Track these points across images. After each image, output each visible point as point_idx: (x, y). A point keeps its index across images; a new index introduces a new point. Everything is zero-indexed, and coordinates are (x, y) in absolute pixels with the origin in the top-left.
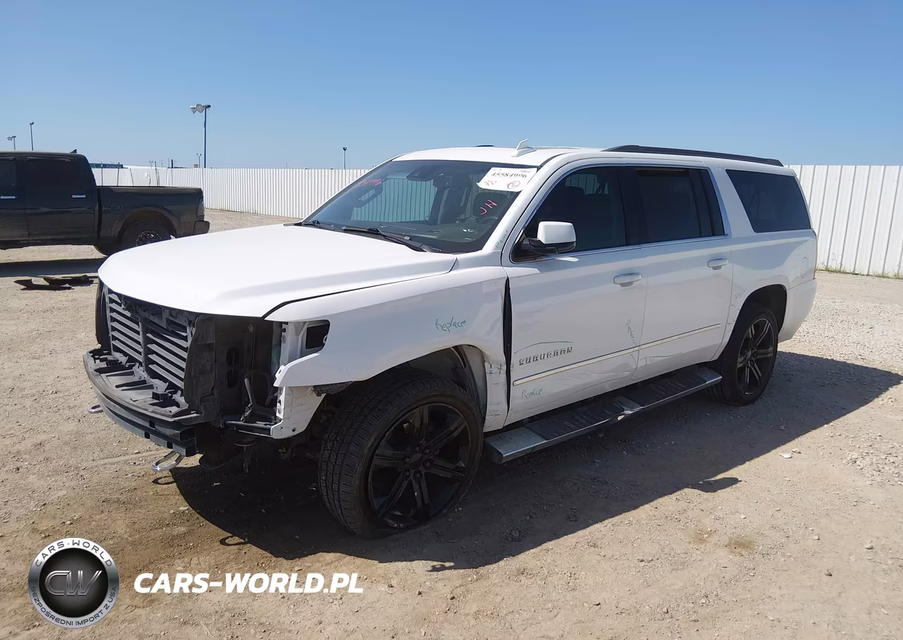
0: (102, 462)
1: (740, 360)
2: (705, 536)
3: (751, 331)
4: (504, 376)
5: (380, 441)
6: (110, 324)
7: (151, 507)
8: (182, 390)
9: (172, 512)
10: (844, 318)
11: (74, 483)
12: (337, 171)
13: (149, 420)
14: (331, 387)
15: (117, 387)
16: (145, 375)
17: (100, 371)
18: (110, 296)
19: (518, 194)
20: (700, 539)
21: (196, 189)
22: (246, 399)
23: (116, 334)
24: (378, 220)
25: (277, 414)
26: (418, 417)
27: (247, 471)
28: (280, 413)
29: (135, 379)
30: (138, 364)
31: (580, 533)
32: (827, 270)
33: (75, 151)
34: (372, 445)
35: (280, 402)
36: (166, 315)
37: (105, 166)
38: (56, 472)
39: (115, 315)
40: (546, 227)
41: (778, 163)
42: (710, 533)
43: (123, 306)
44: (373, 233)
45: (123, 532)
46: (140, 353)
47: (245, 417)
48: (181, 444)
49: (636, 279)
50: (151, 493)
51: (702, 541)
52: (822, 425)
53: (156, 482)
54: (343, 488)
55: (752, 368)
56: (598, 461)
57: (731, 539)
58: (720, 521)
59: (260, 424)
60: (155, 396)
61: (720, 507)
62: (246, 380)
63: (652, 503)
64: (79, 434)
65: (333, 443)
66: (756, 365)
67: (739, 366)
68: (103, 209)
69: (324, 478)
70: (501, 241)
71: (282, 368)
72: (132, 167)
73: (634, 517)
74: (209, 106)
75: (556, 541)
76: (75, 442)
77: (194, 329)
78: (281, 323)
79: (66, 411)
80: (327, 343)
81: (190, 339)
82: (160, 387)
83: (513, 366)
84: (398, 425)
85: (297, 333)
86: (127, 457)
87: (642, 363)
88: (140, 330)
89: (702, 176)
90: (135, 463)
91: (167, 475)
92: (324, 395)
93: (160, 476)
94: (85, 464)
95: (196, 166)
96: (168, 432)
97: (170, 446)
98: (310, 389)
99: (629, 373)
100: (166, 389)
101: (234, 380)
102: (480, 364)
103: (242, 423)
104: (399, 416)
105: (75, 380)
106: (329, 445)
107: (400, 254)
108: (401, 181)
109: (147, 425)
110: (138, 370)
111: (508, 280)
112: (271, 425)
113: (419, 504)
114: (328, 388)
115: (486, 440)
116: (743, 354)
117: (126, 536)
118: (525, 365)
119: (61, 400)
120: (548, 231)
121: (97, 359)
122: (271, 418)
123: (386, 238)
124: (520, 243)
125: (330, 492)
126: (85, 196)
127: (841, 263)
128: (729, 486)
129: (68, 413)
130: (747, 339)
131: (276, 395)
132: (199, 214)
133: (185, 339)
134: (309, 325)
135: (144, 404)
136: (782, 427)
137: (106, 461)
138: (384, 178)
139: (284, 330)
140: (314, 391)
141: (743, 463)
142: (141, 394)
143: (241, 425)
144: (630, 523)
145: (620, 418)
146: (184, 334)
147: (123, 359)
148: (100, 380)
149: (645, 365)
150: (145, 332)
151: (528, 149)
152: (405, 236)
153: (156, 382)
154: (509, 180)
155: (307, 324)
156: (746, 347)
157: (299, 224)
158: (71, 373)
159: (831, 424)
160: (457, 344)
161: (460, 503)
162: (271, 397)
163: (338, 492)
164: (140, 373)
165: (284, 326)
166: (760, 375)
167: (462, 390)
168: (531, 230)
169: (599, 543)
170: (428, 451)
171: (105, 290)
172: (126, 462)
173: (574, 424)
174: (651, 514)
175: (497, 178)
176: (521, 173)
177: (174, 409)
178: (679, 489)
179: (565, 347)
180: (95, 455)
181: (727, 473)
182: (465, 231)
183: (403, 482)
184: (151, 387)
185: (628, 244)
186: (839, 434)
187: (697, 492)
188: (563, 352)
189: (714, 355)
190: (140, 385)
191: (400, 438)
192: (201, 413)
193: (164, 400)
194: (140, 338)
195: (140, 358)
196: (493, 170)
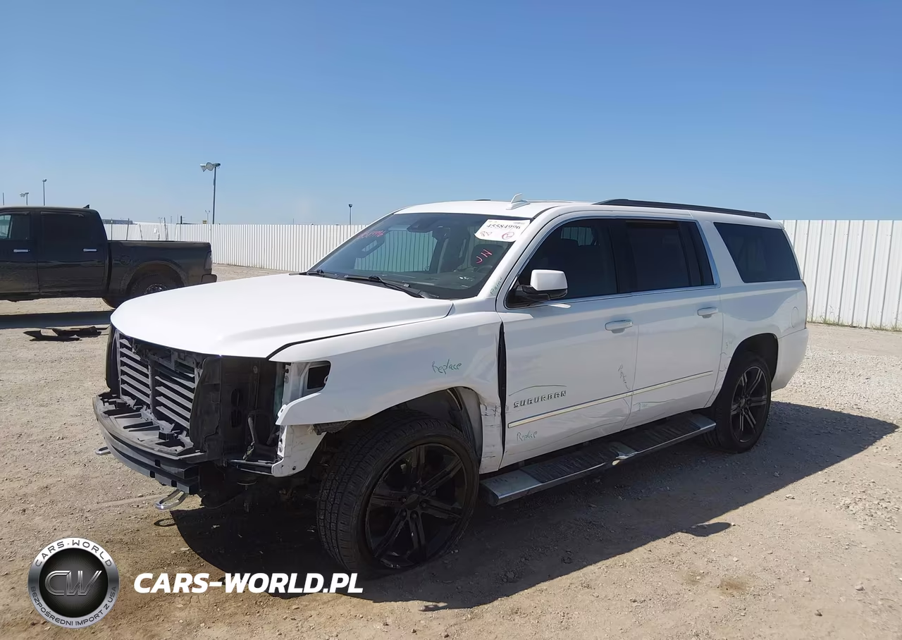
0: (106, 505)
1: (734, 407)
2: (698, 578)
3: (743, 379)
4: (499, 419)
5: (378, 480)
6: (120, 368)
7: (153, 547)
8: (187, 430)
9: (173, 552)
10: (841, 369)
11: (78, 524)
12: (342, 226)
13: (154, 459)
14: (330, 426)
15: (125, 428)
16: (152, 417)
17: (109, 413)
18: (121, 341)
19: (511, 244)
20: (693, 581)
21: (204, 243)
22: (249, 438)
23: (125, 378)
24: (378, 270)
25: (279, 453)
26: (415, 457)
27: (248, 510)
28: (281, 451)
29: (142, 421)
30: (145, 407)
31: (574, 574)
32: (826, 323)
33: (88, 206)
34: (370, 483)
35: (281, 441)
36: (175, 357)
37: (115, 222)
38: (61, 514)
39: (125, 359)
40: (538, 274)
41: (765, 216)
42: (702, 575)
43: (133, 350)
44: (375, 281)
45: (125, 571)
46: (148, 396)
47: (247, 456)
48: (185, 483)
49: (628, 326)
50: (154, 534)
51: (694, 582)
52: (815, 472)
53: (157, 524)
54: (341, 526)
55: (747, 416)
56: (593, 506)
57: (723, 581)
58: (713, 564)
59: (262, 463)
60: (162, 436)
61: (713, 551)
62: (249, 420)
63: (646, 546)
64: (84, 478)
65: (332, 482)
66: (750, 413)
67: (733, 413)
68: (113, 262)
69: (322, 518)
70: (496, 288)
71: (284, 407)
72: (141, 223)
73: (628, 560)
74: (219, 164)
75: (551, 581)
76: (81, 485)
77: (202, 371)
78: (284, 364)
79: (72, 457)
80: (327, 383)
81: (197, 381)
82: (167, 427)
83: (508, 408)
84: (394, 466)
85: (300, 374)
86: (131, 500)
87: (635, 409)
88: (149, 373)
89: (690, 229)
90: (138, 506)
91: (170, 517)
92: (324, 434)
93: (163, 518)
94: (89, 507)
95: (205, 222)
96: (173, 470)
97: (174, 485)
98: (310, 428)
99: (624, 418)
100: (172, 430)
101: (237, 419)
102: (476, 405)
103: (244, 461)
104: (395, 456)
105: (81, 427)
106: (328, 485)
107: (398, 300)
108: (400, 233)
109: (153, 464)
110: (145, 412)
111: (502, 324)
112: (272, 463)
113: (416, 545)
114: (327, 427)
115: (481, 482)
116: (736, 401)
117: (128, 575)
118: (520, 407)
119: (68, 446)
120: (541, 279)
121: (106, 402)
122: (273, 457)
123: (386, 285)
124: (513, 290)
125: (328, 533)
126: (95, 250)
127: (839, 316)
128: (723, 530)
129: (73, 458)
130: (740, 386)
131: (277, 434)
132: (207, 267)
133: (192, 380)
134: (311, 365)
135: (151, 443)
136: (777, 474)
137: (110, 504)
138: (386, 230)
139: (287, 371)
140: (315, 430)
141: (737, 508)
142: (147, 435)
143: (244, 464)
144: (624, 565)
145: (615, 463)
146: (192, 376)
147: (131, 402)
148: (109, 421)
149: (639, 410)
150: (153, 376)
151: (522, 202)
152: (404, 283)
153: (163, 423)
154: (504, 231)
155: (309, 365)
156: (739, 395)
157: (305, 274)
158: (77, 420)
159: (826, 471)
160: (453, 386)
161: (456, 545)
162: (273, 436)
163: (336, 531)
164: (147, 415)
165: (287, 367)
166: (755, 423)
167: (458, 431)
168: (524, 277)
169: (592, 584)
170: (424, 492)
171: (117, 335)
172: (129, 505)
173: (568, 467)
174: (645, 556)
175: (492, 229)
176: (515, 225)
177: (180, 449)
178: (673, 532)
179: (559, 390)
180: (100, 498)
181: (720, 517)
182: (462, 278)
183: (400, 522)
184: (158, 428)
185: (618, 292)
186: (832, 480)
187: (690, 536)
188: (556, 395)
189: (707, 402)
190: (147, 426)
191: (397, 478)
192: (205, 452)
193: (169, 440)
194: (149, 381)
195: (148, 401)
196: (488, 222)
